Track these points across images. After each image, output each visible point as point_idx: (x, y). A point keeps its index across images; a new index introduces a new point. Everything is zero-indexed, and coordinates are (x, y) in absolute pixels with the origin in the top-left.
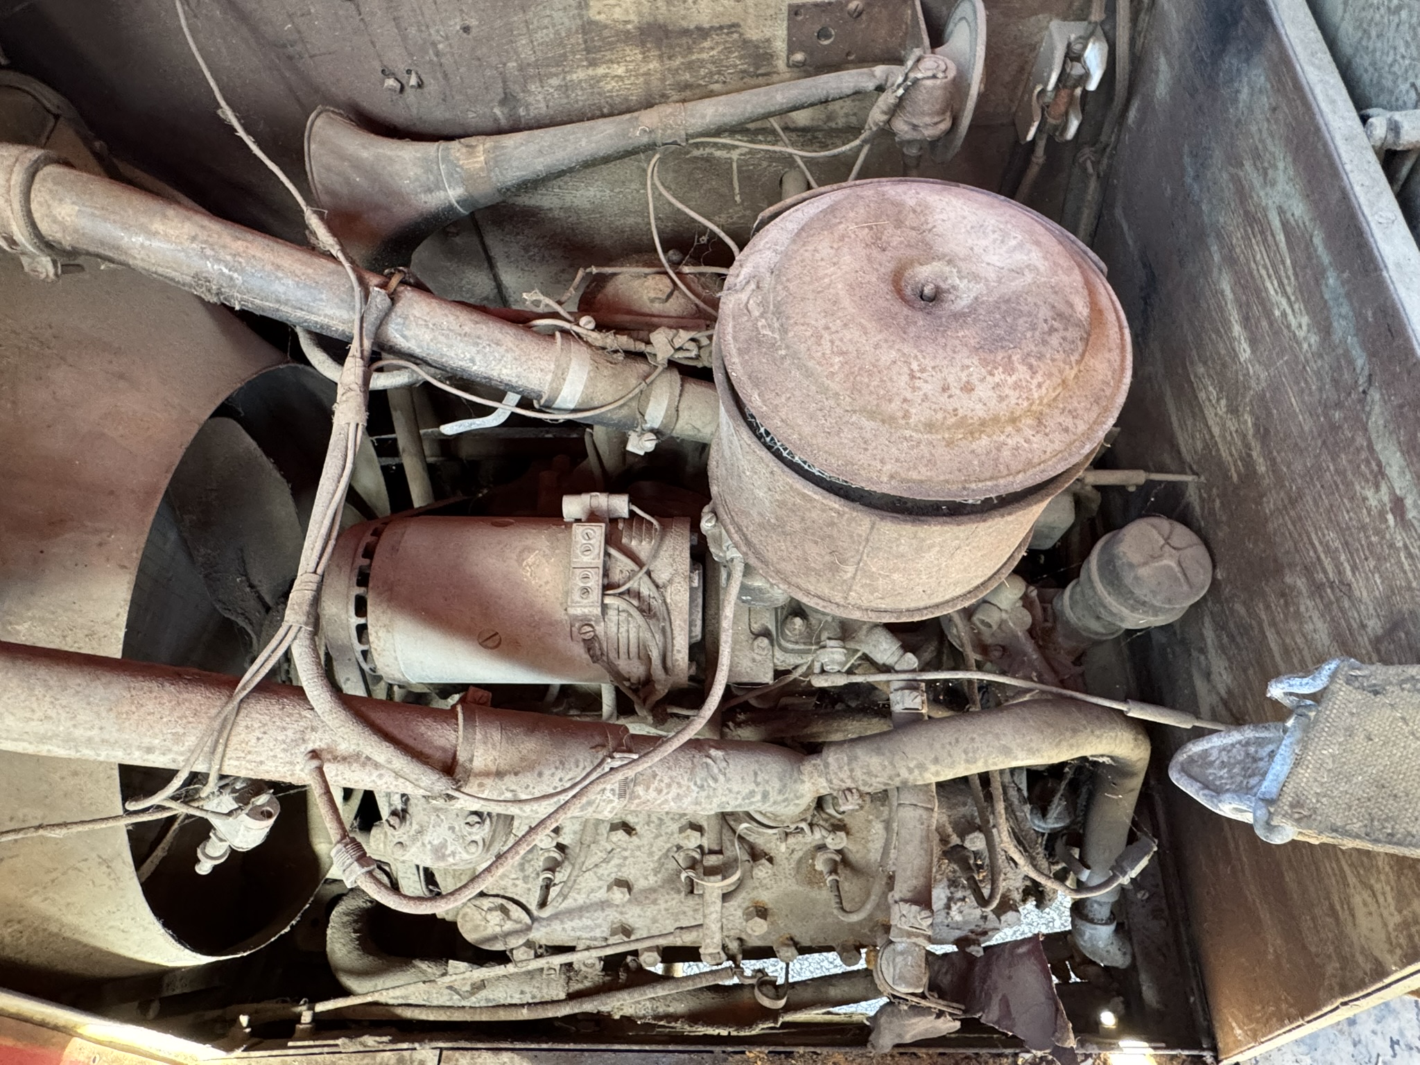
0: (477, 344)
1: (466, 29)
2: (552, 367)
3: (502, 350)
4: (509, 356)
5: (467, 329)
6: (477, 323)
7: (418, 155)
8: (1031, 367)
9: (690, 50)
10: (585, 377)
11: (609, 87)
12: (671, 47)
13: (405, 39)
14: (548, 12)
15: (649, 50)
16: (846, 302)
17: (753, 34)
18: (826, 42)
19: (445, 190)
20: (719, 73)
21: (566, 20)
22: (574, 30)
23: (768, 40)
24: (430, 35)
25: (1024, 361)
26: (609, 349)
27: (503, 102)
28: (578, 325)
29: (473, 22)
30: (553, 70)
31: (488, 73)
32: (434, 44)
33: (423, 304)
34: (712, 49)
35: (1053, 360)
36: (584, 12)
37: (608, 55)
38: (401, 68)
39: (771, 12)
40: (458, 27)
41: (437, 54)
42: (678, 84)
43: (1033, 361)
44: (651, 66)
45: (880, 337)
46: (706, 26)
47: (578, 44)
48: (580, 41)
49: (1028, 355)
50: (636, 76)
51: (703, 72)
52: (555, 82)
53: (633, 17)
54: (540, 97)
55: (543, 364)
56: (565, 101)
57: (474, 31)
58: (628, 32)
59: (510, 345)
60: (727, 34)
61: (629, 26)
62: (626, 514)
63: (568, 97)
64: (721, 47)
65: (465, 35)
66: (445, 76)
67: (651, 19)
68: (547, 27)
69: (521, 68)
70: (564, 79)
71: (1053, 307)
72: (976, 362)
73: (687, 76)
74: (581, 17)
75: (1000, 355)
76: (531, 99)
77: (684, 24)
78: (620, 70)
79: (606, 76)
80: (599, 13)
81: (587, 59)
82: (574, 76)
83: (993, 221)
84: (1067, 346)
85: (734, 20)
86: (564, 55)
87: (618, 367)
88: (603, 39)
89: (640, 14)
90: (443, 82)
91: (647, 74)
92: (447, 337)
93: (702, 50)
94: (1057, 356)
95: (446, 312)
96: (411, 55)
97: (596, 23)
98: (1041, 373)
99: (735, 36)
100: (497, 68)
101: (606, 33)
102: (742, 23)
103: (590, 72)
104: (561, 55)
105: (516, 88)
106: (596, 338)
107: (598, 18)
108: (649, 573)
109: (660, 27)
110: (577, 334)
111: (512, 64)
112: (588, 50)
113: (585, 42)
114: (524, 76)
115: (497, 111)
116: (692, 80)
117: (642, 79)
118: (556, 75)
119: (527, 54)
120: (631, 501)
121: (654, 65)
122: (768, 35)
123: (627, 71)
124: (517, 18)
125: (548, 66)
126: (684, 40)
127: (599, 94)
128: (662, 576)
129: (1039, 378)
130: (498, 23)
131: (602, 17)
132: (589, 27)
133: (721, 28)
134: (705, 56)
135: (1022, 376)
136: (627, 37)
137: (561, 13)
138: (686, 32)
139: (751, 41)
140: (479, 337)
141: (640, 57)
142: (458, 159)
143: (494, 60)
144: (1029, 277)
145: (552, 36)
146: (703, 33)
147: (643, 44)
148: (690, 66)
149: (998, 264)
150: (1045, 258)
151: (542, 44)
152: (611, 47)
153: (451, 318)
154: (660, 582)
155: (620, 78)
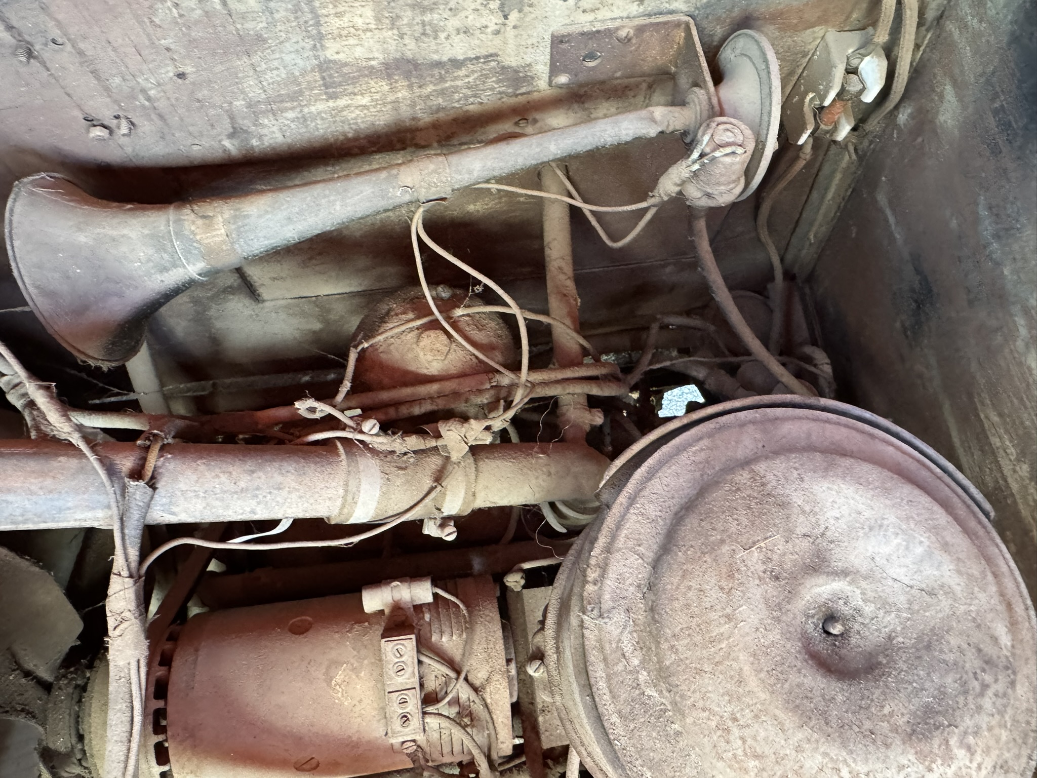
0: (256, 496)
1: (181, 76)
2: (341, 492)
3: (284, 493)
4: (294, 496)
5: (242, 484)
6: (253, 472)
7: (146, 232)
8: (969, 748)
9: (442, 79)
10: (378, 493)
11: (353, 115)
12: (420, 77)
13: (107, 89)
14: (277, 56)
15: (396, 82)
16: (753, 683)
17: (512, 61)
18: (592, 64)
19: (184, 267)
20: (475, 96)
21: (301, 63)
22: (309, 69)
23: (529, 65)
24: (138, 83)
25: (962, 744)
26: (398, 453)
27: (231, 136)
28: (361, 432)
29: (188, 69)
30: (288, 105)
31: (212, 112)
32: (143, 91)
33: (189, 473)
34: (467, 76)
35: (990, 729)
36: (320, 53)
37: (350, 89)
38: (106, 114)
39: (534, 41)
40: (171, 74)
41: (149, 99)
42: (430, 107)
43: (971, 740)
44: (400, 95)
45: (800, 735)
46: (461, 57)
47: (316, 81)
48: (318, 78)
49: (966, 733)
50: (384, 104)
51: (456, 96)
52: (290, 115)
53: (376, 55)
54: (275, 129)
55: (331, 493)
56: (304, 130)
57: (190, 78)
58: (372, 67)
59: (293, 484)
60: (484, 63)
61: (373, 63)
62: (430, 599)
63: (307, 127)
64: (476, 75)
65: (180, 81)
66: (161, 117)
67: (398, 55)
68: (277, 69)
69: (249, 106)
70: (301, 111)
71: (979, 650)
72: (912, 757)
73: (440, 100)
74: (317, 57)
75: (936, 742)
76: (265, 131)
77: (436, 57)
78: (365, 100)
79: (348, 106)
80: (337, 53)
81: (326, 93)
82: (313, 109)
83: (892, 519)
84: (999, 702)
85: (491, 51)
86: (301, 92)
87: (409, 471)
88: (343, 75)
89: (385, 51)
90: (159, 123)
91: (396, 101)
92: (222, 500)
93: (456, 78)
94: (994, 722)
95: (217, 470)
96: (116, 102)
97: (335, 62)
98: (979, 751)
99: (493, 64)
100: (221, 107)
101: (345, 70)
102: (500, 53)
103: (331, 104)
104: (295, 92)
105: (246, 123)
106: (382, 442)
107: (336, 57)
108: (466, 679)
109: (408, 61)
110: (361, 442)
111: (239, 104)
112: (326, 86)
113: (323, 78)
114: (254, 112)
115: (227, 143)
116: (444, 104)
117: (389, 107)
118: (292, 109)
119: (256, 93)
120: (435, 584)
121: (403, 94)
122: (528, 60)
123: (372, 100)
124: (242, 63)
125: (282, 101)
126: (436, 72)
127: (343, 122)
128: (479, 677)
129: (978, 758)
130: (219, 68)
131: (341, 57)
132: (324, 67)
133: (477, 58)
134: (459, 83)
135: (961, 764)
136: (371, 72)
137: (293, 56)
138: (439, 64)
139: (510, 67)
140: (258, 489)
141: (387, 88)
142: (193, 232)
143: (217, 100)
144: (945, 603)
145: (284, 76)
146: (456, 64)
147: (389, 76)
148: (442, 92)
149: (907, 581)
150: (959, 572)
151: (273, 83)
152: (354, 81)
153: (223, 478)
154: (477, 683)
155: (365, 107)
